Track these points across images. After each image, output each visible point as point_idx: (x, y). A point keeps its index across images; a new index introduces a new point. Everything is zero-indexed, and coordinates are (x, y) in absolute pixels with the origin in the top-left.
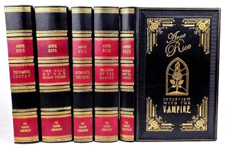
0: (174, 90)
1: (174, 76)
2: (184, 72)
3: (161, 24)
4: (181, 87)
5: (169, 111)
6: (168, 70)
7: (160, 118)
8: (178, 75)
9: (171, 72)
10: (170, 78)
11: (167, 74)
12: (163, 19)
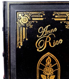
1: (45, 71)
2: (55, 68)
3: (31, 18)
6: (38, 65)
8: (49, 71)
9: (42, 67)
10: (41, 73)
11: (38, 68)
12: (33, 13)
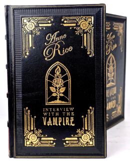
0: (55, 98)
1: (54, 83)
2: (65, 78)
3: (38, 24)
4: (62, 95)
5: (49, 123)
6: (47, 76)
7: (40, 131)
8: (58, 82)
9: (51, 78)
10: (50, 85)
11: (46, 80)
12: (40, 18)
